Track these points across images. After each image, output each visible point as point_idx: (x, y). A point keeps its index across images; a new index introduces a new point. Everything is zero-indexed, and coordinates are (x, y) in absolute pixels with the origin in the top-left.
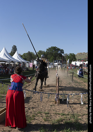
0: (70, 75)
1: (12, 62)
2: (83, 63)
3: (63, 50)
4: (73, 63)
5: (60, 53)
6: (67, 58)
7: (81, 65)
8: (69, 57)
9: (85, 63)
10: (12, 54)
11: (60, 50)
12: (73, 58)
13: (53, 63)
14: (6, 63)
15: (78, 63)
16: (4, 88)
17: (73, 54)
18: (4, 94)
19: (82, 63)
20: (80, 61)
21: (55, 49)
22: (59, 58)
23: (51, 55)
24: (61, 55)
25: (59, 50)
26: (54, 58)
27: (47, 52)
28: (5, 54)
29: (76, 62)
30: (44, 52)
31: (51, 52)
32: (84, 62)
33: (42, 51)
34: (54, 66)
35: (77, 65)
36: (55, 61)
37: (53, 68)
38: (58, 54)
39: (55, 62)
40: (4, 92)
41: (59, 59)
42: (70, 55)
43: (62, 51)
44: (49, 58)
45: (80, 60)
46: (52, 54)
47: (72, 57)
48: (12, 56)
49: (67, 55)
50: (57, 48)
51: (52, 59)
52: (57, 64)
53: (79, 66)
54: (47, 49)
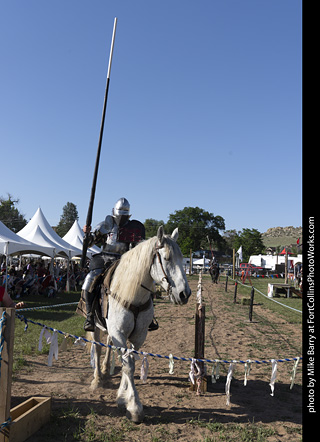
0: (245, 300)
1: (62, 254)
2: (287, 260)
3: (221, 219)
4: (255, 260)
5: (212, 228)
6: (234, 245)
7: (280, 268)
8: (239, 240)
9: (292, 261)
10: (62, 230)
11: (213, 218)
12: (254, 243)
13: (189, 259)
14: (44, 258)
15: (271, 261)
16: (32, 337)
17: (254, 230)
18: (31, 354)
19: (284, 261)
20: (278, 255)
21: (195, 213)
22: (210, 244)
23: (185, 234)
24: (215, 236)
25: (208, 217)
26: (192, 244)
27: (170, 223)
28: (39, 230)
29: (264, 257)
30: (162, 223)
31: (182, 226)
32: (290, 258)
33: (156, 223)
34: (193, 269)
35: (266, 267)
36: (198, 254)
37: (191, 275)
38: (205, 231)
39: (196, 257)
40: (33, 348)
41: (208, 248)
42: (245, 234)
43: (219, 222)
45: (276, 251)
46: (187, 232)
47: (251, 241)
48: (62, 236)
49: (233, 234)
50: (202, 211)
51: (188, 247)
52: (201, 261)
53: (274, 269)
54: (171, 215)
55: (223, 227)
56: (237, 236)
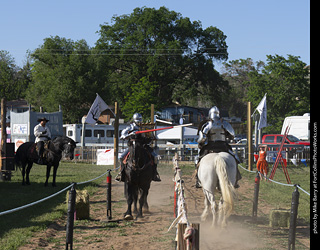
3: (219, 35)
4: (296, 126)
5: (199, 56)
6: (248, 93)
8: (262, 85)
11: (200, 33)
21: (159, 22)
22: (195, 93)
23: (136, 71)
24: (205, 73)
25: (188, 30)
26: (154, 94)
27: (101, 46)
30: (83, 46)
31: (130, 51)
33: (69, 45)
38: (181, 61)
41: (190, 102)
42: (272, 68)
43: (215, 43)
44: (121, 94)
46: (142, 65)
47: (285, 84)
49: (247, 70)
50: (174, 16)
51: (143, 101)
52: (175, 133)
54: (105, 28)
55: (222, 53)
56: (255, 73)
